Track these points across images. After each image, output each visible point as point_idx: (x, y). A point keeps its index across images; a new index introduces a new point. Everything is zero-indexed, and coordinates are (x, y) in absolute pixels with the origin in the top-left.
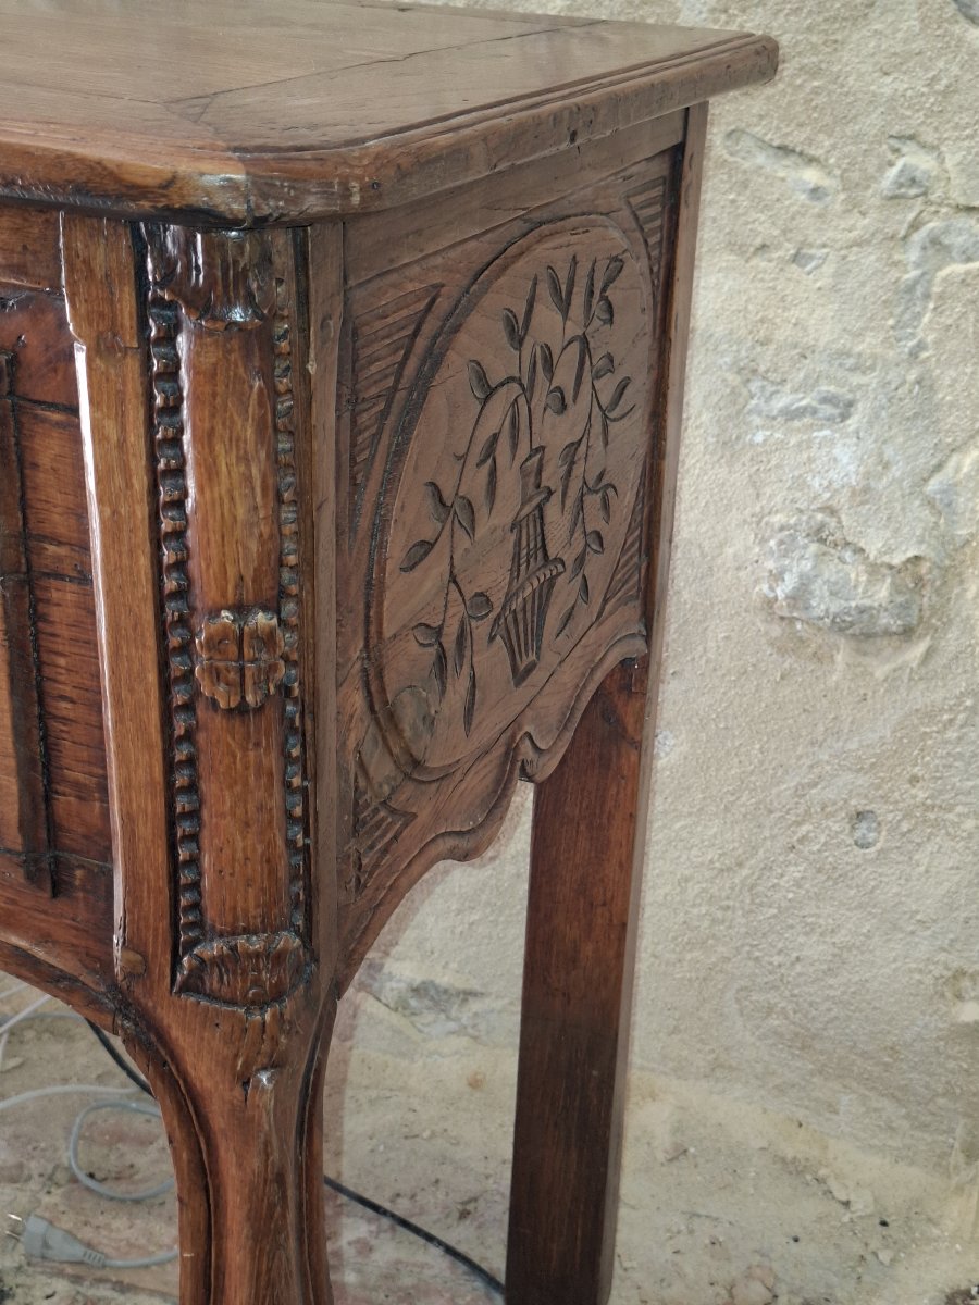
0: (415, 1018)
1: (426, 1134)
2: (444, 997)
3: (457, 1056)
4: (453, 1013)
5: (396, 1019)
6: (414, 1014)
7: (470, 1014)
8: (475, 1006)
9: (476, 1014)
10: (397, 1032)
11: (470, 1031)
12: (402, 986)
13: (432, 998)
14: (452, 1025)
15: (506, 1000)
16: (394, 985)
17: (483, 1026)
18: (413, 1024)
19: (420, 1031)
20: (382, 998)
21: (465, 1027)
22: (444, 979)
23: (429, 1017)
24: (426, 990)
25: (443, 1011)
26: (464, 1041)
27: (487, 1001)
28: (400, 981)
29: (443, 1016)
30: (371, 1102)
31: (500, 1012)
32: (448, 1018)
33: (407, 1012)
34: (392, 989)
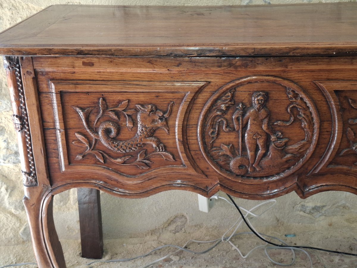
0: (313, 214)
1: (329, 237)
2: (319, 208)
3: (323, 220)
4: (321, 212)
5: (309, 216)
6: (312, 214)
7: (324, 211)
8: (325, 209)
9: (325, 210)
10: (311, 218)
11: (324, 214)
12: (311, 208)
13: (316, 209)
14: (321, 214)
15: (330, 206)
16: (308, 208)
17: (327, 213)
18: (313, 216)
19: (314, 217)
20: (306, 212)
21: (323, 214)
22: (319, 204)
23: (316, 214)
24: (315, 208)
25: (318, 211)
26: (323, 217)
27: (327, 207)
28: (310, 207)
29: (318, 213)
30: (313, 234)
31: (330, 209)
32: (320, 213)
33: (311, 214)
34: (308, 209)
